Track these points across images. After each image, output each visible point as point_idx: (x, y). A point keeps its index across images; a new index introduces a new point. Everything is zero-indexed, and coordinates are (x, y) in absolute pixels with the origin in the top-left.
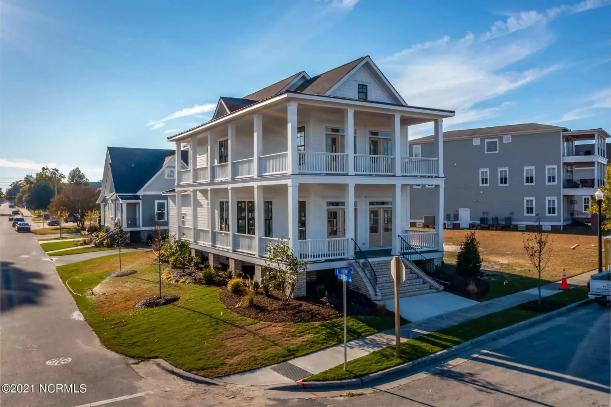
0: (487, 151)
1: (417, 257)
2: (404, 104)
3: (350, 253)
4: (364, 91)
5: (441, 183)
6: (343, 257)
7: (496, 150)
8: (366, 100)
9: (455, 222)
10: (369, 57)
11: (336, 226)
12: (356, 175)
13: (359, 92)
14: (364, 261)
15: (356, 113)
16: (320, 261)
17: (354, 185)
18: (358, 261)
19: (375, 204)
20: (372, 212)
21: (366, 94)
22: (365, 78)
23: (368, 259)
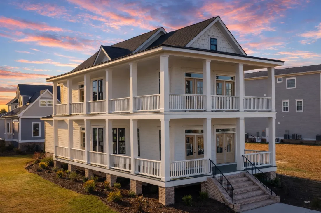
0: (288, 87)
1: (257, 172)
2: (244, 55)
3: (207, 170)
4: (215, 43)
5: (273, 115)
6: (202, 173)
7: (295, 87)
8: (216, 51)
9: (263, 138)
10: (219, 17)
11: (192, 148)
12: (212, 111)
13: (211, 44)
14: (220, 175)
15: (212, 62)
16: (186, 177)
17: (211, 119)
18: (215, 176)
19: (220, 130)
20: (218, 136)
21: (216, 46)
22: (215, 34)
23: (224, 174)
